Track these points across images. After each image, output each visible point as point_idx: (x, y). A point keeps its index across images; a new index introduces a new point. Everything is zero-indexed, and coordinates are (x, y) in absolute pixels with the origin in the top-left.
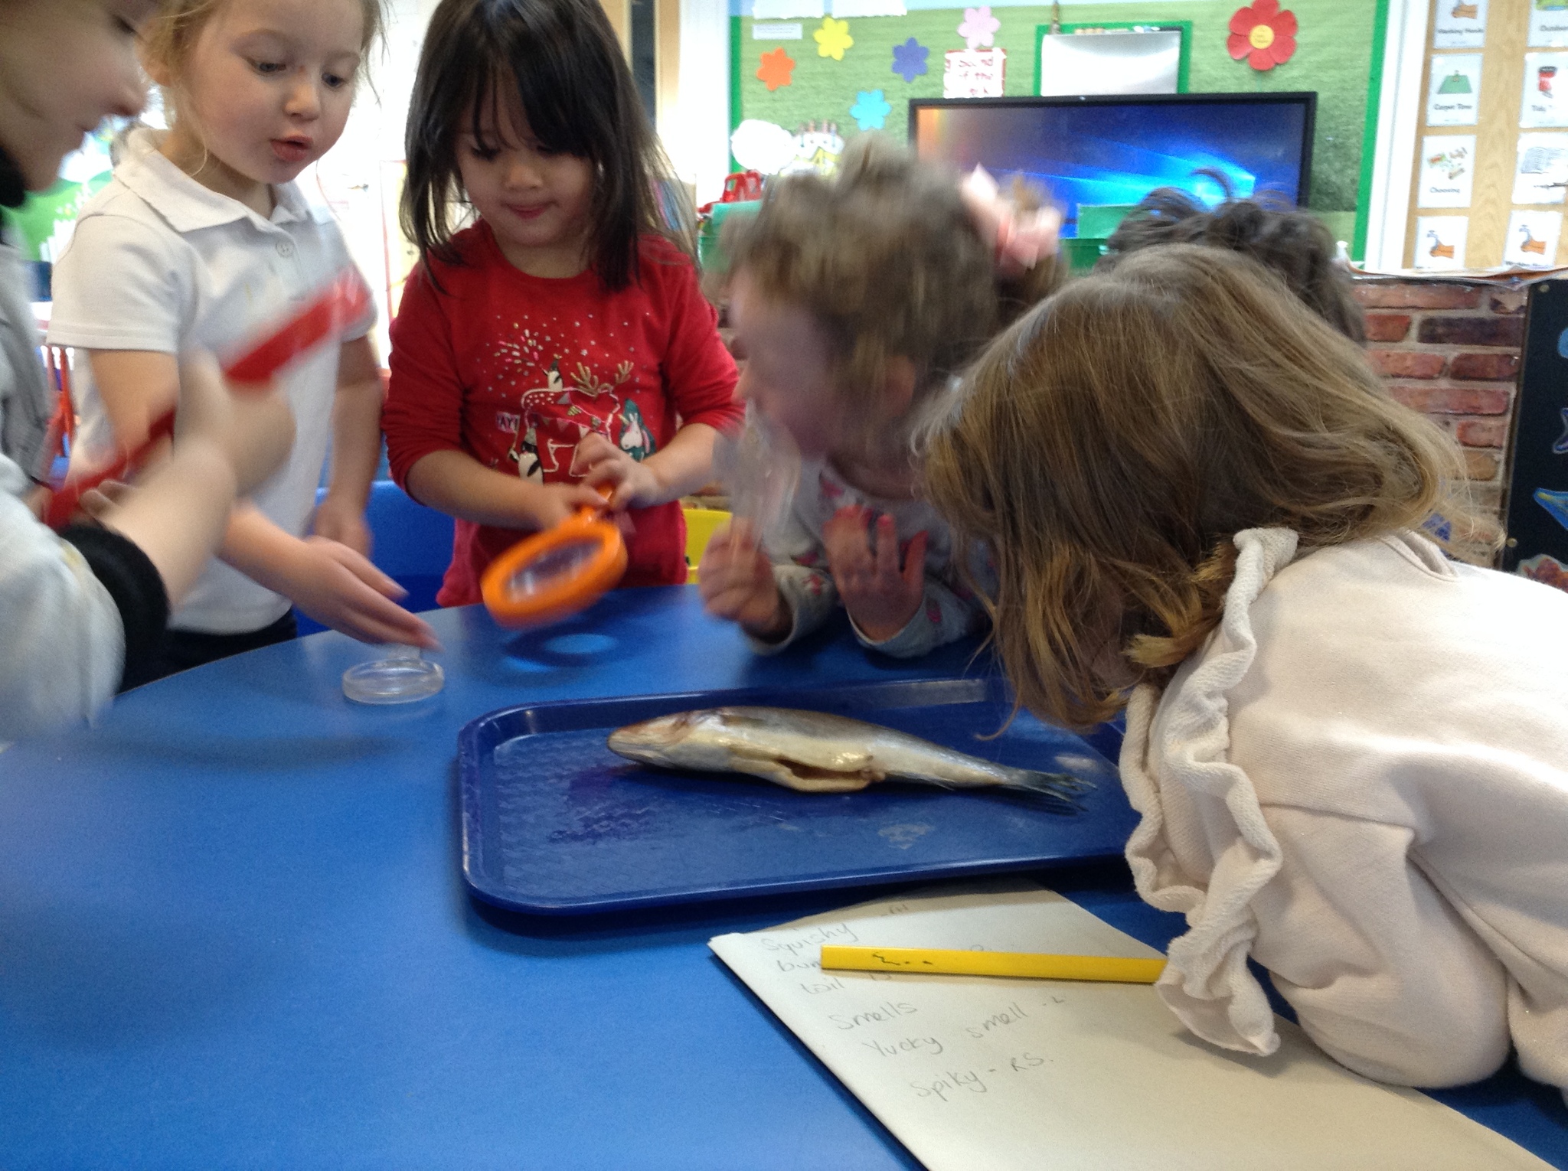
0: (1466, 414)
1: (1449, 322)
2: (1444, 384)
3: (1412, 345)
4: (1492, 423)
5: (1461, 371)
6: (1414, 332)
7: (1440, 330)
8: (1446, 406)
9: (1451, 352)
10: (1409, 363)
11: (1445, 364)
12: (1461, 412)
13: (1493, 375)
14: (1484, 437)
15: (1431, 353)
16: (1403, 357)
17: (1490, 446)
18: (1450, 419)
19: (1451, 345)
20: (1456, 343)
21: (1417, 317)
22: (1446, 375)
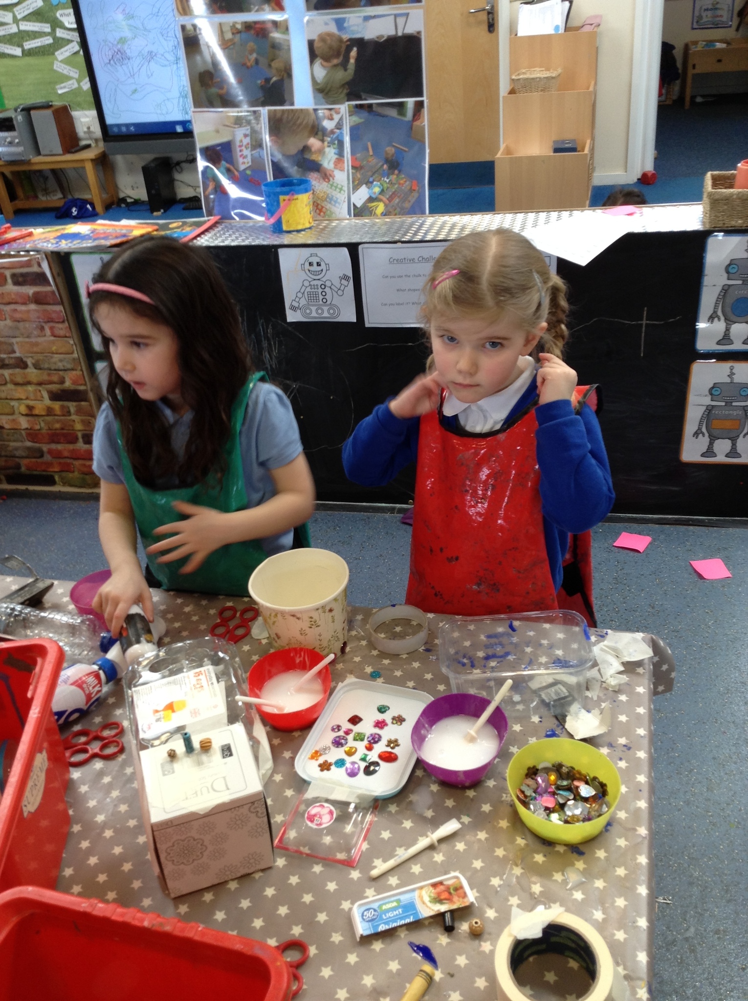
0: (49, 322)
1: (23, 275)
2: (33, 307)
3: (10, 287)
4: (60, 326)
5: (38, 299)
6: (9, 281)
7: (20, 279)
8: (38, 318)
9: (30, 290)
10: (13, 296)
11: (29, 297)
12: (46, 320)
13: (51, 302)
14: (62, 333)
15: (21, 291)
16: (9, 294)
17: (66, 337)
18: (44, 324)
19: (28, 287)
20: (30, 285)
21: (8, 273)
22: (32, 302)
